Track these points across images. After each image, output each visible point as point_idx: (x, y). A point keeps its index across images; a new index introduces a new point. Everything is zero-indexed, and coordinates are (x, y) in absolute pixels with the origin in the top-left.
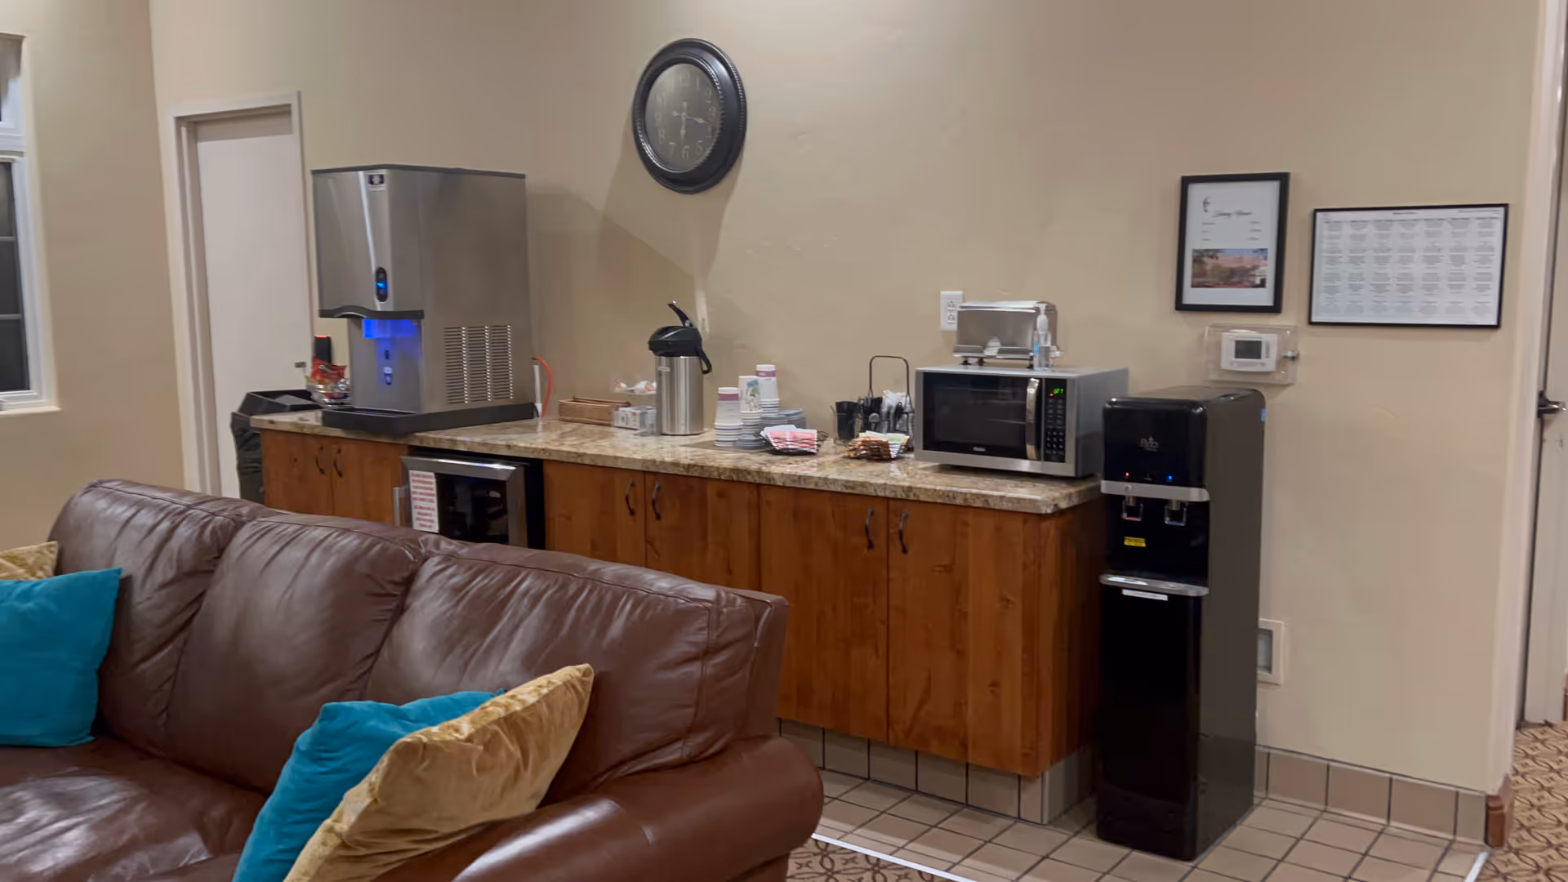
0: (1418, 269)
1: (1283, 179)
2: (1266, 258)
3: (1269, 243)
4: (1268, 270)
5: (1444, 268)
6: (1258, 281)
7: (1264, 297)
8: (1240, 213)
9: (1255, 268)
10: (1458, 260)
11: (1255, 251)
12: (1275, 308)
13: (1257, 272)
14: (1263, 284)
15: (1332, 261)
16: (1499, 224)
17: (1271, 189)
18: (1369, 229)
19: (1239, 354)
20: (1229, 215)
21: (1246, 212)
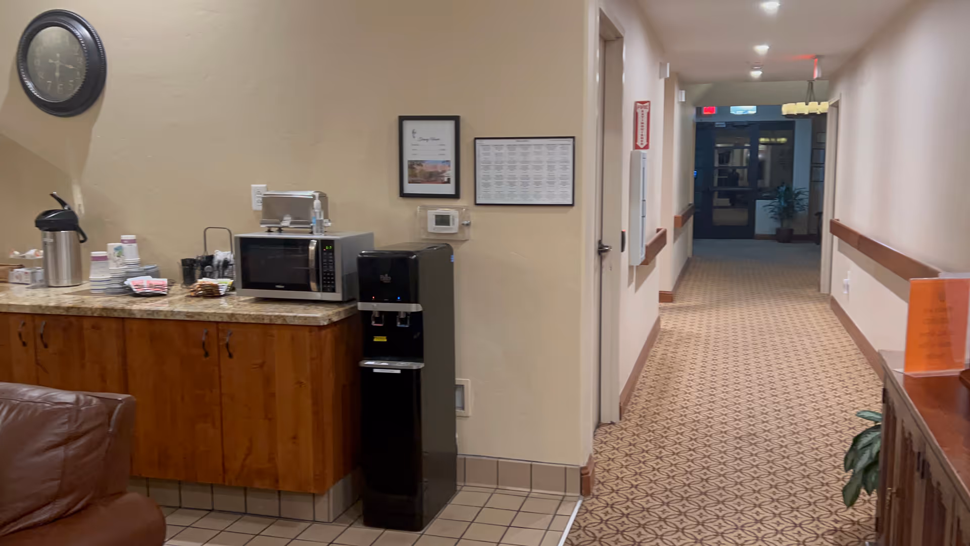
1: (456, 119)
2: (449, 166)
3: (450, 156)
4: (451, 173)
5: (544, 172)
6: (446, 179)
7: (449, 189)
8: (434, 139)
9: (444, 172)
10: (551, 168)
11: (443, 162)
12: (457, 196)
13: (444, 174)
14: (448, 182)
15: (486, 168)
16: (571, 147)
17: (450, 125)
18: (505, 151)
19: (437, 223)
20: (427, 140)
21: (437, 138)
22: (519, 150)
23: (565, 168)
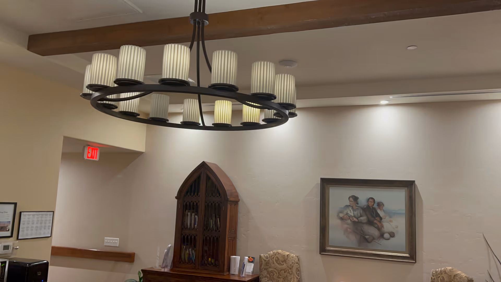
0: (39, 225)
1: (15, 204)
2: (10, 223)
3: (11, 219)
4: (10, 227)
5: (43, 225)
6: (8, 230)
7: (8, 234)
8: (5, 212)
9: (7, 226)
10: (45, 223)
11: (8, 222)
12: (11, 236)
13: (8, 227)
14: (9, 230)
15: (24, 224)
16: (52, 215)
17: (13, 206)
18: (31, 216)
19: (4, 249)
20: (2, 213)
21: (6, 212)
22: (36, 216)
23: (49, 223)
